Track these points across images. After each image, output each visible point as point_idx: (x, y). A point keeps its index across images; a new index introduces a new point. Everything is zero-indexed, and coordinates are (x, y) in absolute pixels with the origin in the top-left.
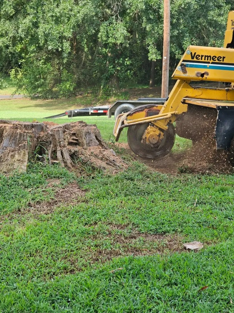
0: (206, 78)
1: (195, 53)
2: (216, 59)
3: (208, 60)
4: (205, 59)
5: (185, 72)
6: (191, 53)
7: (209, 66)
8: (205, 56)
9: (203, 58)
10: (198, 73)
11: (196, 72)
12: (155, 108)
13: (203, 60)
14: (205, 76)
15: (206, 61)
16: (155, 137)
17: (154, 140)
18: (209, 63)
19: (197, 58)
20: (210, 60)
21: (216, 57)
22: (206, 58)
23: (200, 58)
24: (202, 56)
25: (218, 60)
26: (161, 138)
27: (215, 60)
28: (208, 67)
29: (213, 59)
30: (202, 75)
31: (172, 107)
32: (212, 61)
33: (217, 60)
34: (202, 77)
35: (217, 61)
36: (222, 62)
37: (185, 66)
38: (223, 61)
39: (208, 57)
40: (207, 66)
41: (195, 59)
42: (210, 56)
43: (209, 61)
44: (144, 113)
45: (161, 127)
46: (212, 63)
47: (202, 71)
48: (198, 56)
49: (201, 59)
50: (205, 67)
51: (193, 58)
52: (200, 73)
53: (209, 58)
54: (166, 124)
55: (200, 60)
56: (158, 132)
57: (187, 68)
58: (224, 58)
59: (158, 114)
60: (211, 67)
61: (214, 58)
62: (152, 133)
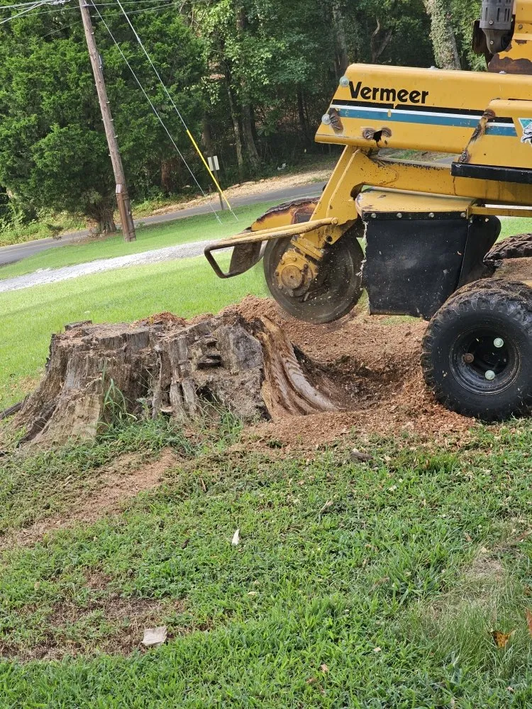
0: (386, 142)
2: (407, 97)
3: (388, 99)
4: (382, 99)
5: (338, 127)
6: (351, 84)
7: (392, 114)
8: (383, 91)
9: (378, 94)
10: (367, 131)
11: (363, 128)
12: (312, 205)
13: (378, 100)
14: (384, 138)
16: (294, 274)
17: (292, 281)
18: (390, 106)
19: (363, 96)
20: (394, 100)
21: (406, 93)
22: (385, 94)
23: (371, 94)
24: (376, 90)
25: (412, 99)
26: (309, 276)
27: (406, 100)
28: (389, 116)
29: (400, 98)
30: (377, 136)
31: (331, 207)
32: (397, 102)
33: (409, 100)
34: (377, 141)
35: (409, 103)
36: (420, 104)
37: (339, 113)
38: (423, 102)
40: (386, 113)
41: (360, 98)
42: (393, 91)
43: (391, 102)
44: (288, 216)
45: (310, 253)
46: (399, 107)
47: (378, 126)
48: (366, 91)
49: (374, 98)
50: (382, 116)
51: (354, 94)
52: (372, 130)
53: (391, 94)
55: (371, 100)
56: (303, 262)
57: (343, 120)
58: (425, 94)
60: (395, 117)
61: (402, 94)
62: (290, 264)
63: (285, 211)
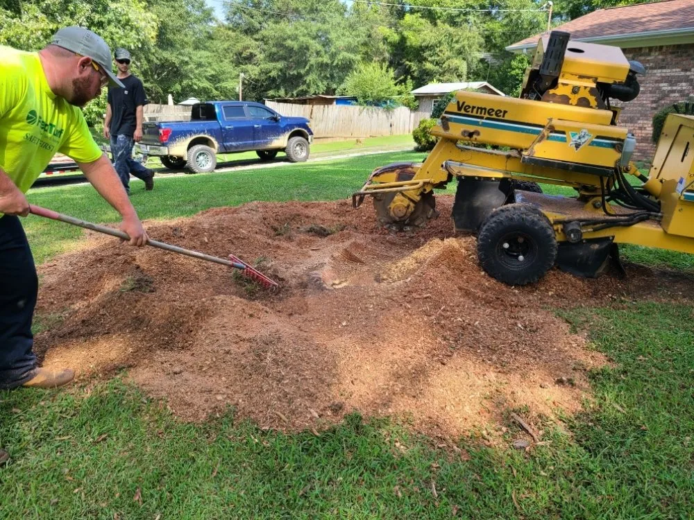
0: (476, 139)
1: (464, 103)
2: (494, 113)
3: (481, 113)
4: (477, 113)
5: (446, 128)
6: (458, 102)
7: (482, 122)
8: (478, 108)
9: (475, 110)
10: (465, 132)
11: (462, 129)
12: (410, 169)
13: (474, 114)
14: (475, 136)
15: (478, 115)
16: (401, 208)
17: (399, 212)
18: (482, 118)
19: (465, 110)
20: (485, 114)
21: (493, 110)
22: (480, 110)
23: (470, 109)
24: (474, 107)
25: (497, 114)
26: (410, 210)
27: (492, 115)
28: (480, 123)
29: (489, 113)
30: (471, 135)
31: (428, 173)
32: (487, 116)
34: (470, 138)
35: (494, 116)
36: (501, 118)
37: (448, 119)
38: (504, 116)
39: (482, 109)
40: (478, 122)
41: (463, 111)
42: (485, 109)
43: (482, 115)
44: (394, 175)
45: (411, 197)
46: (487, 119)
47: (472, 128)
48: (467, 107)
49: (472, 112)
50: (476, 124)
51: (459, 109)
52: (468, 131)
53: (484, 111)
54: (418, 193)
55: (470, 113)
56: (406, 202)
57: (450, 124)
58: (505, 112)
59: (411, 180)
60: (484, 125)
61: (491, 111)
62: (399, 203)
63: (393, 171)
